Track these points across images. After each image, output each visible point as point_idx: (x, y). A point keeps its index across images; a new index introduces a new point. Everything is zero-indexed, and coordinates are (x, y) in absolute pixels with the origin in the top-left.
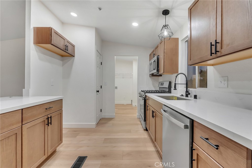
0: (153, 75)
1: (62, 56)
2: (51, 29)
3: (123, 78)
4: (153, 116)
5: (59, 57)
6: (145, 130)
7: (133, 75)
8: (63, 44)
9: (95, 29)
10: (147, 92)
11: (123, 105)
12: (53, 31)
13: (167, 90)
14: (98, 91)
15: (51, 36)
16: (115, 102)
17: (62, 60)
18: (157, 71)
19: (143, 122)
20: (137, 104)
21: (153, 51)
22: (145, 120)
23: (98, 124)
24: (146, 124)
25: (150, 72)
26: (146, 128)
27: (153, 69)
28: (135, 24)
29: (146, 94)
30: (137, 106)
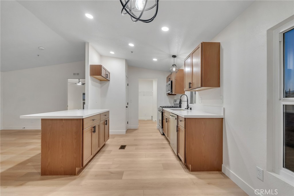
0: (169, 94)
1: (101, 80)
2: (101, 66)
3: (144, 96)
4: (166, 122)
5: (99, 81)
6: (162, 135)
7: (153, 93)
8: (105, 74)
9: (125, 60)
10: (164, 107)
11: (144, 120)
12: (102, 67)
13: (178, 106)
14: (127, 107)
15: (101, 71)
16: (139, 118)
17: (101, 84)
18: (171, 92)
19: (161, 129)
20: (156, 119)
21: (169, 76)
22: (162, 128)
23: (127, 132)
24: (163, 130)
25: (167, 91)
26: (163, 133)
27: (169, 90)
28: (155, 60)
29: (163, 109)
30: (157, 121)
